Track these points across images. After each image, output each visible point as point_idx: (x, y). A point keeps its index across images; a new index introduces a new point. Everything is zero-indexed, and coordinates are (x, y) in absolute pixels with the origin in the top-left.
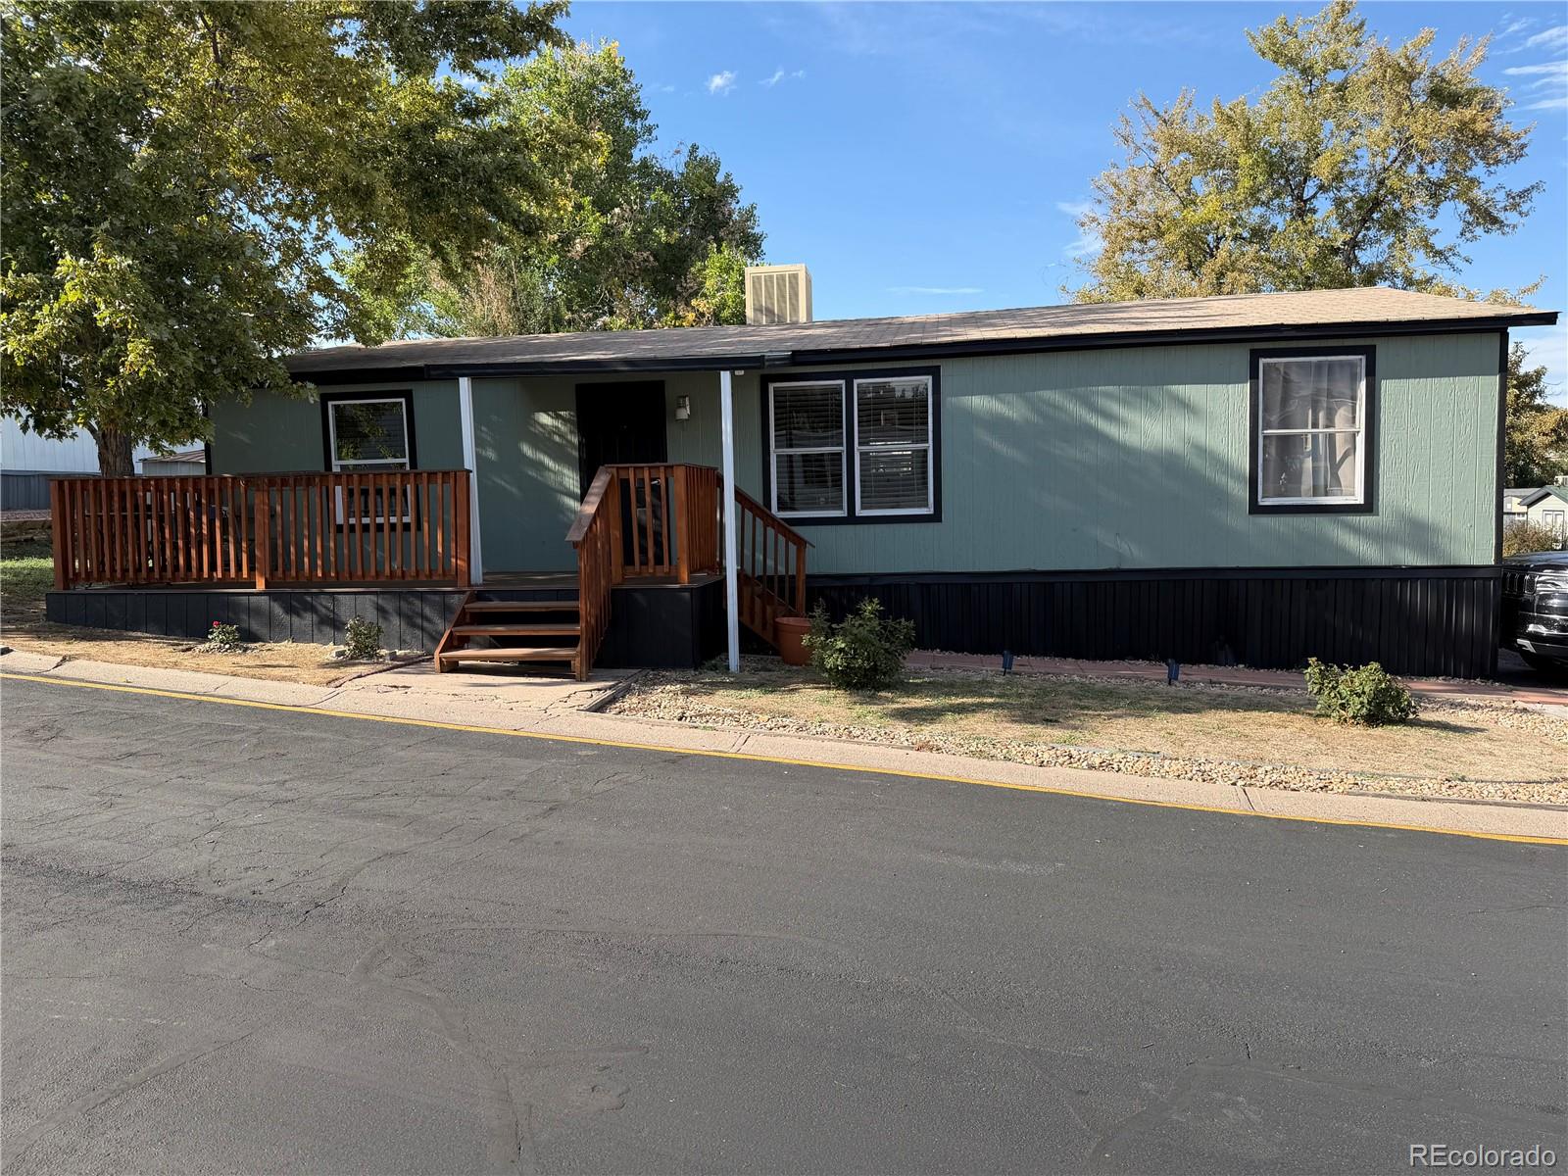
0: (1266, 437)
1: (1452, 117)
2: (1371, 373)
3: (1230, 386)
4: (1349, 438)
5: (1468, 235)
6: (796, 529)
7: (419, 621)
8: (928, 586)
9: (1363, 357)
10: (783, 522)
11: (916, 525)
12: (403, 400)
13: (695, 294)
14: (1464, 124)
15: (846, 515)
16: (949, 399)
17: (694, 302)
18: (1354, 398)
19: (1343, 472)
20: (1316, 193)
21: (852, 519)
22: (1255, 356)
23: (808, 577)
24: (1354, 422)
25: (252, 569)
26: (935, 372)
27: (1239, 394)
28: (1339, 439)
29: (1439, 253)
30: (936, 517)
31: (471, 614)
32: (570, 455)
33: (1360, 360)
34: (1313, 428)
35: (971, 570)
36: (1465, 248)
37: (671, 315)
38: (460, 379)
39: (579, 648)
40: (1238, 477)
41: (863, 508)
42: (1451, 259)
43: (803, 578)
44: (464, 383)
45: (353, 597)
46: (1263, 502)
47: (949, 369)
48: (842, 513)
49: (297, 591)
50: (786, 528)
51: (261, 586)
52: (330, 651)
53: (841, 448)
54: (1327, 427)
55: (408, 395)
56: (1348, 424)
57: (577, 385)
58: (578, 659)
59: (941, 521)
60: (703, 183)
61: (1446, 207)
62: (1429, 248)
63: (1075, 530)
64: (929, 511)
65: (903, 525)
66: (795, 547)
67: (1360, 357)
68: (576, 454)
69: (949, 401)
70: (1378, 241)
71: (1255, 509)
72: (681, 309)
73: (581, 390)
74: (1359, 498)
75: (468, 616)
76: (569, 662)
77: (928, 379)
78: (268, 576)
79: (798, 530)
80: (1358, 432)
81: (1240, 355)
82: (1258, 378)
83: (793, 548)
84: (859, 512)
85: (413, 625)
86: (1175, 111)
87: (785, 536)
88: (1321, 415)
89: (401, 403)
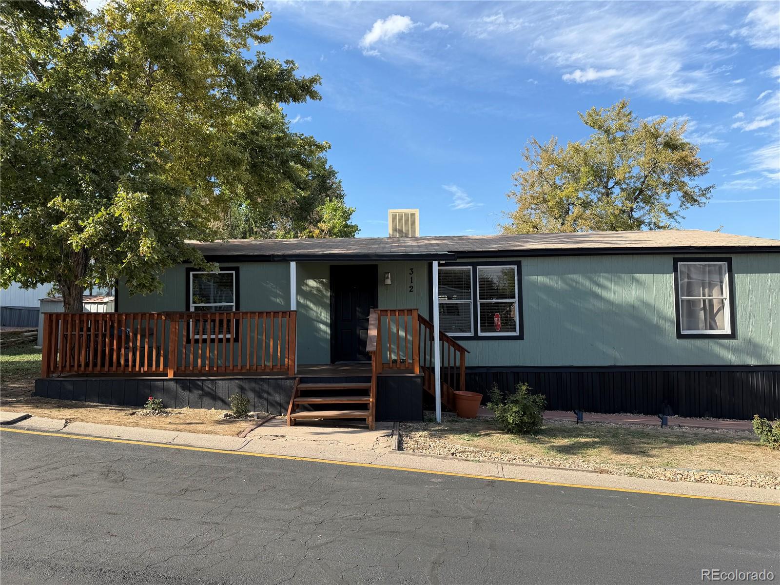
0: (682, 301)
1: (677, 155)
2: (730, 271)
3: (665, 275)
4: (721, 302)
5: (684, 207)
6: (459, 342)
7: (265, 395)
8: (518, 373)
9: (726, 263)
10: (451, 338)
11: (510, 341)
12: (234, 272)
13: (319, 221)
14: (683, 158)
15: (473, 335)
16: (526, 277)
17: (319, 225)
18: (721, 282)
19: (718, 318)
20: (614, 186)
21: (476, 337)
22: (676, 261)
23: (467, 368)
24: (722, 294)
25: (165, 366)
26: (519, 264)
27: (669, 279)
28: (715, 302)
29: (670, 214)
30: (521, 337)
31: (301, 391)
32: (326, 303)
33: (724, 265)
34: (703, 296)
35: (540, 365)
36: (682, 213)
37: (307, 230)
38: (291, 262)
39: (370, 411)
40: (670, 321)
41: (481, 332)
42: (676, 217)
43: (464, 369)
44: (293, 265)
45: (227, 381)
46: (683, 332)
47: (526, 263)
48: (471, 334)
49: (193, 378)
50: (454, 342)
51: (171, 375)
52: (221, 414)
53: (470, 301)
54: (709, 296)
55: (237, 270)
56: (720, 295)
57: (330, 266)
58: (370, 418)
59: (523, 339)
60: (320, 169)
61: (673, 194)
62: (666, 212)
63: (592, 345)
64: (517, 333)
65: (503, 341)
66: (459, 353)
67: (724, 263)
68: (328, 301)
69: (525, 278)
70: (643, 208)
71: (680, 336)
72: (312, 228)
73: (333, 269)
74: (728, 331)
75: (299, 392)
76: (365, 419)
77: (516, 267)
78: (175, 370)
79: (460, 343)
80: (726, 299)
81: (669, 260)
82: (678, 271)
83: (458, 353)
84: (480, 334)
85: (260, 397)
86: (549, 146)
87: (454, 347)
88: (707, 290)
89: (232, 274)
